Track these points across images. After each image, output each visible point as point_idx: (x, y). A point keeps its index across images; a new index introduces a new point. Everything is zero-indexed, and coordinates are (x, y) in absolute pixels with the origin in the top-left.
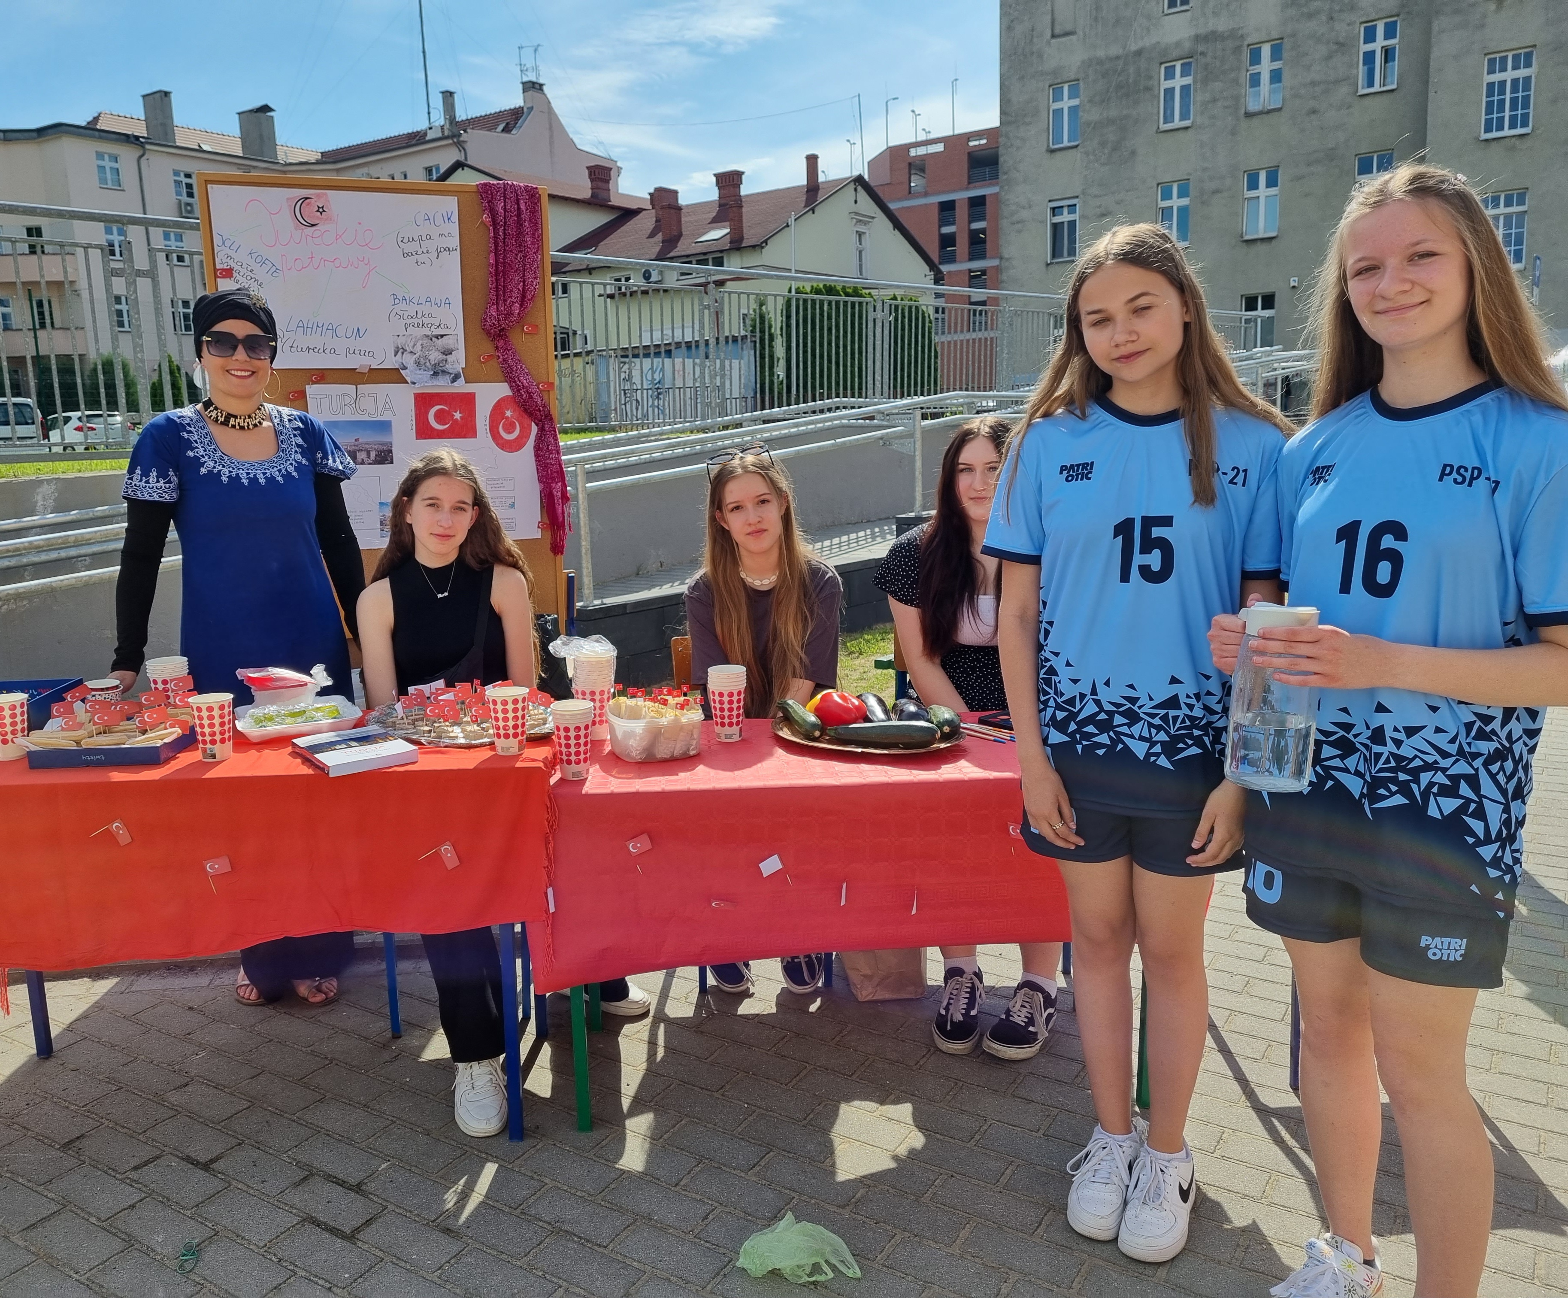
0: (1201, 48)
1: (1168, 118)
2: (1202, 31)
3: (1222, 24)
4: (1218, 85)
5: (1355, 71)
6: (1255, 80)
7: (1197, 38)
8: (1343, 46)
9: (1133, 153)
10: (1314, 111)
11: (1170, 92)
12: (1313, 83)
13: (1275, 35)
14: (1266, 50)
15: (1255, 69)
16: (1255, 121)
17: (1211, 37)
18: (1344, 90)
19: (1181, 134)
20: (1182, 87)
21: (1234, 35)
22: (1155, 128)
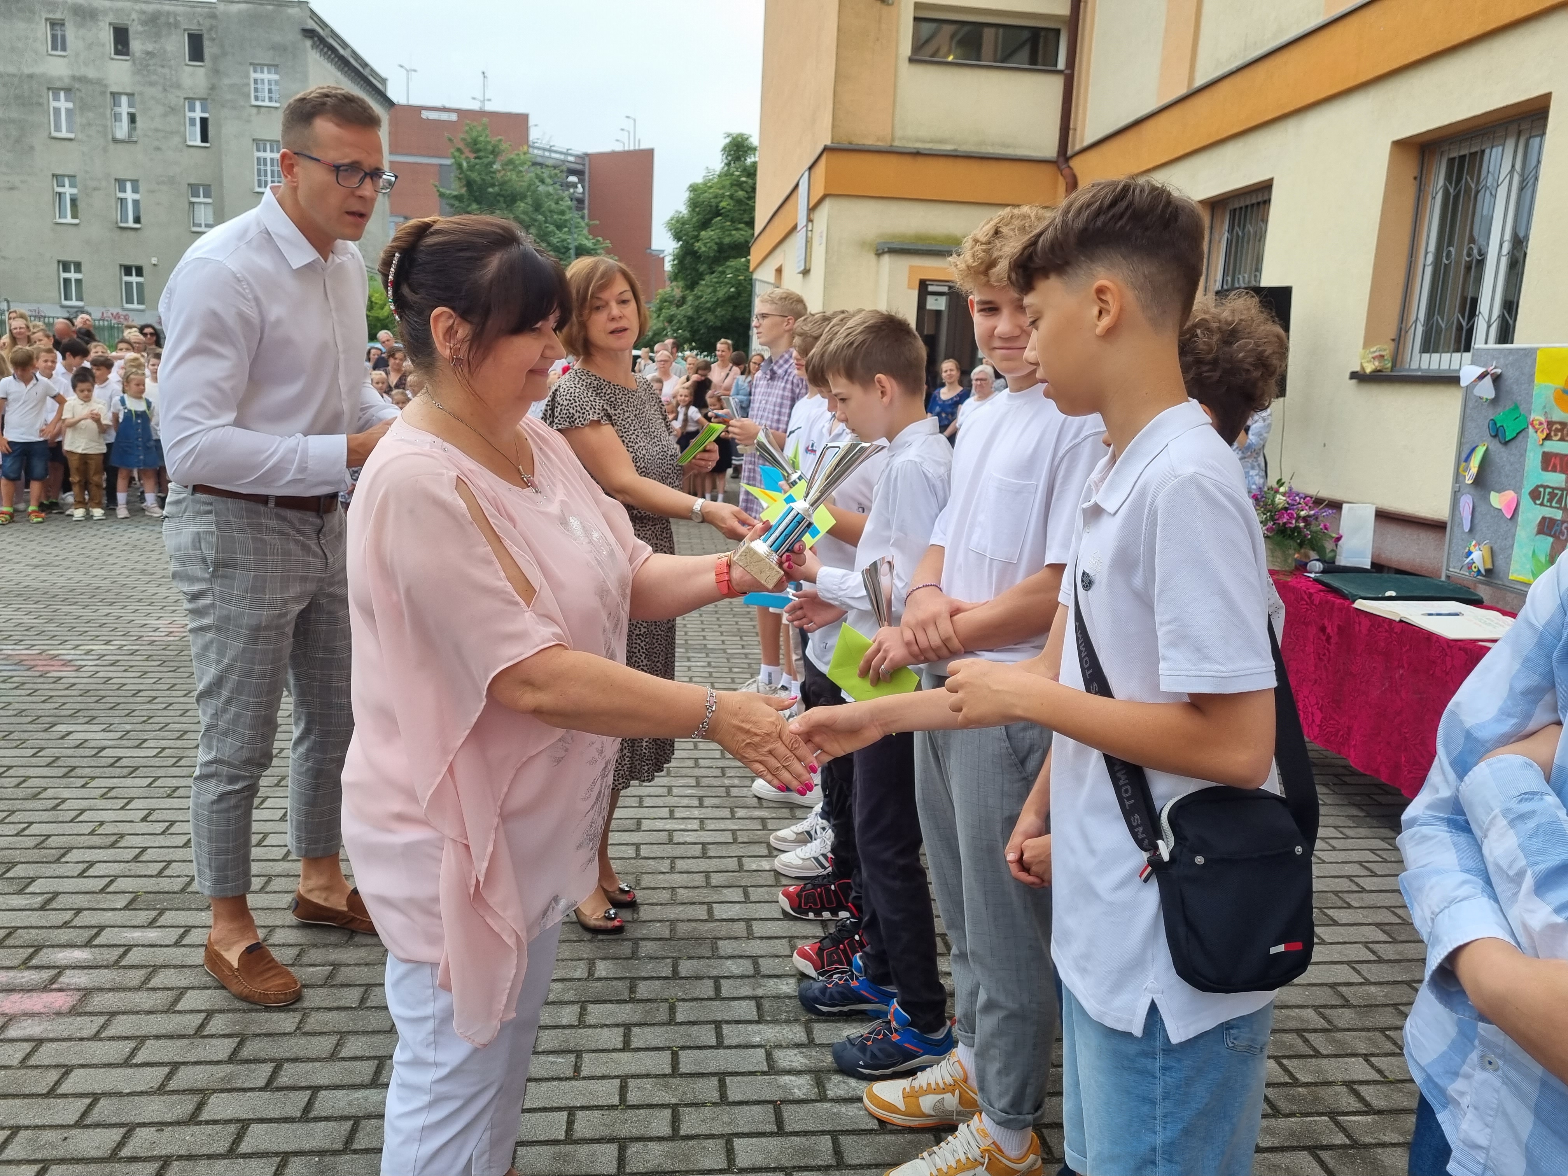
0: (77, 86)
1: (58, 128)
2: (77, 74)
3: (91, 73)
4: (91, 115)
5: (182, 129)
6: (117, 117)
7: (74, 78)
8: (173, 110)
9: (32, 148)
10: (158, 149)
11: (57, 111)
12: (157, 130)
13: (128, 91)
14: (124, 100)
15: (117, 109)
16: (120, 146)
17: (83, 80)
18: (176, 140)
19: (67, 143)
20: (67, 110)
21: (99, 82)
22: (47, 134)
